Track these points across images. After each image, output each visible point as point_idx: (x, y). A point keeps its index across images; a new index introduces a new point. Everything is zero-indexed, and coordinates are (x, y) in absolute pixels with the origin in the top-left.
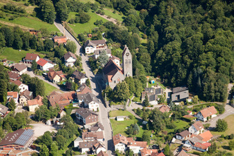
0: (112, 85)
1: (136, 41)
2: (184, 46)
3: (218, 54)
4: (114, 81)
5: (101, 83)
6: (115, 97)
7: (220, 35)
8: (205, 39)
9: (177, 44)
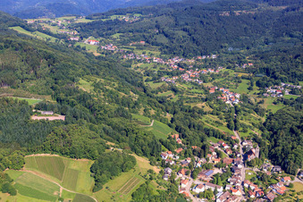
0: (249, 160)
1: (265, 143)
2: (283, 149)
3: (296, 155)
4: (250, 158)
5: (245, 157)
6: (249, 164)
7: (299, 148)
8: (293, 148)
9: (280, 148)
